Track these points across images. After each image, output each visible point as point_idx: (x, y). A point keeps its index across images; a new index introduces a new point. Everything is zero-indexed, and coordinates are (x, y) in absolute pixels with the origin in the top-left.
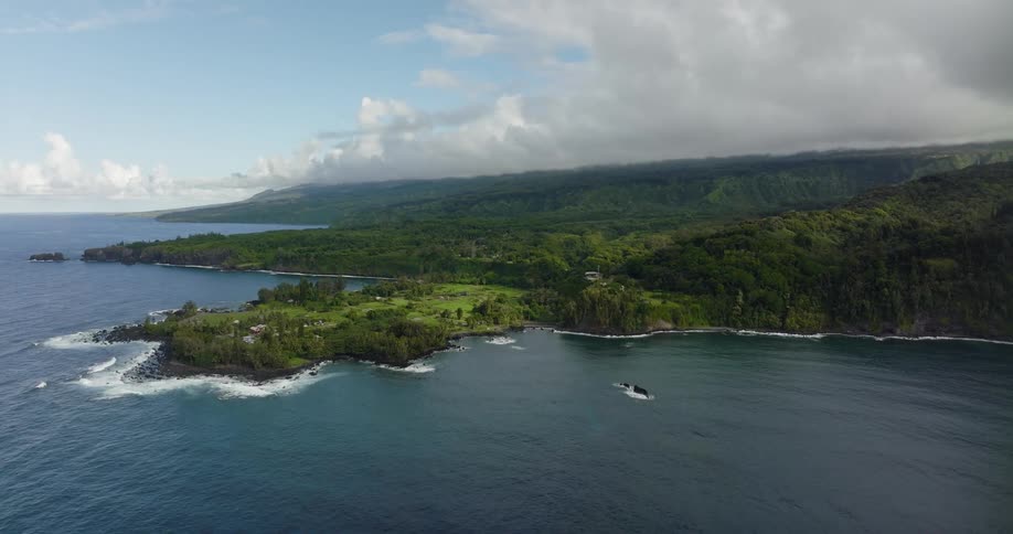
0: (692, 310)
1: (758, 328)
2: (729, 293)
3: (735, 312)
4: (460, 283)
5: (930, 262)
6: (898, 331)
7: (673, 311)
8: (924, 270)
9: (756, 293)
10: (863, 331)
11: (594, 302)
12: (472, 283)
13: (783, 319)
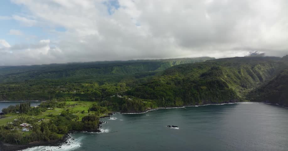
0: (154, 103)
1: (170, 107)
2: (161, 98)
3: (163, 103)
4: (68, 101)
5: (202, 87)
6: (199, 104)
7: (150, 104)
8: (202, 89)
9: (167, 98)
10: (192, 105)
11: (133, 103)
12: (72, 101)
13: (175, 104)
